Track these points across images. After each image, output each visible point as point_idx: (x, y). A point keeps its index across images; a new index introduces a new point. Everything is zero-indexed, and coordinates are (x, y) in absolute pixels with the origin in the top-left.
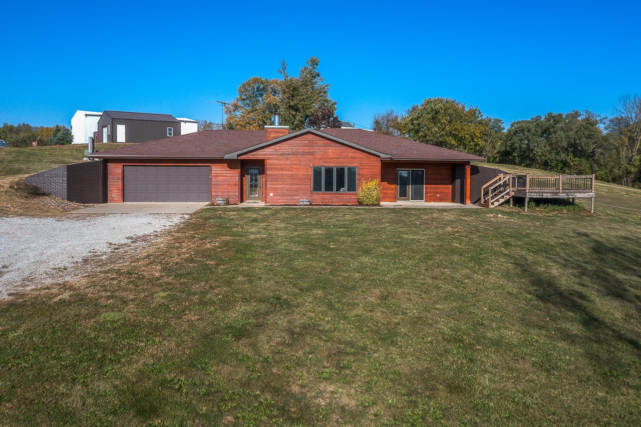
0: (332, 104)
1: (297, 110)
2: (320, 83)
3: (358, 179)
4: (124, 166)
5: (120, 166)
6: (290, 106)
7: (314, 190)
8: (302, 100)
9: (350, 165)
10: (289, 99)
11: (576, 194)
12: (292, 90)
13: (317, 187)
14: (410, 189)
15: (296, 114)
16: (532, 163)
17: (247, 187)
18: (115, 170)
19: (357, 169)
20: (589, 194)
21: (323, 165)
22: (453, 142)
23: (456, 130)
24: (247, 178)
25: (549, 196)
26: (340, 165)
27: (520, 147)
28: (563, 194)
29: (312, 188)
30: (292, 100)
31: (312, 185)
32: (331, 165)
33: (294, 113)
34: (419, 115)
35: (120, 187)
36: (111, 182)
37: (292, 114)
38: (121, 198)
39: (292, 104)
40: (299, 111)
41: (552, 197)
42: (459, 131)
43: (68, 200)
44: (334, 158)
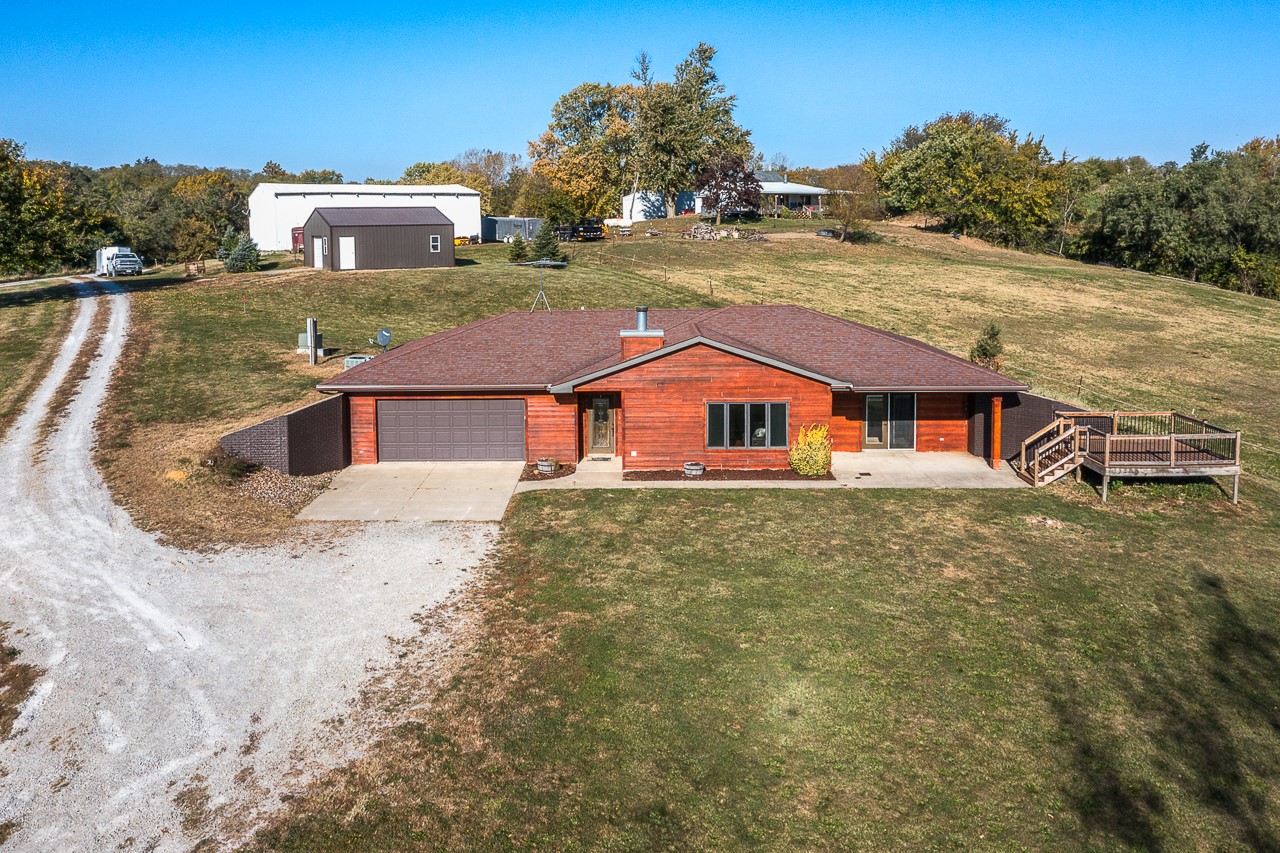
0: (742, 135)
1: (671, 152)
2: (718, 95)
3: (790, 425)
4: (377, 400)
5: (371, 401)
6: (657, 145)
7: (710, 444)
8: (682, 132)
9: (776, 400)
10: (656, 132)
11: (1203, 469)
12: (663, 112)
13: (716, 439)
14: (887, 427)
15: (670, 159)
16: (1158, 263)
17: (589, 430)
18: (363, 408)
19: (788, 407)
20: (1228, 468)
21: (727, 401)
22: (990, 216)
23: (995, 191)
24: (590, 413)
25: (1150, 473)
26: (757, 400)
27: (1132, 233)
28: (1177, 470)
29: (707, 441)
30: (662, 133)
31: (707, 436)
32: (739, 400)
33: (666, 158)
34: (919, 161)
35: (372, 437)
36: (356, 429)
37: (661, 162)
38: (374, 455)
39: (662, 140)
40: (676, 154)
41: (1154, 475)
42: (1001, 195)
43: (291, 473)
44: (746, 388)
